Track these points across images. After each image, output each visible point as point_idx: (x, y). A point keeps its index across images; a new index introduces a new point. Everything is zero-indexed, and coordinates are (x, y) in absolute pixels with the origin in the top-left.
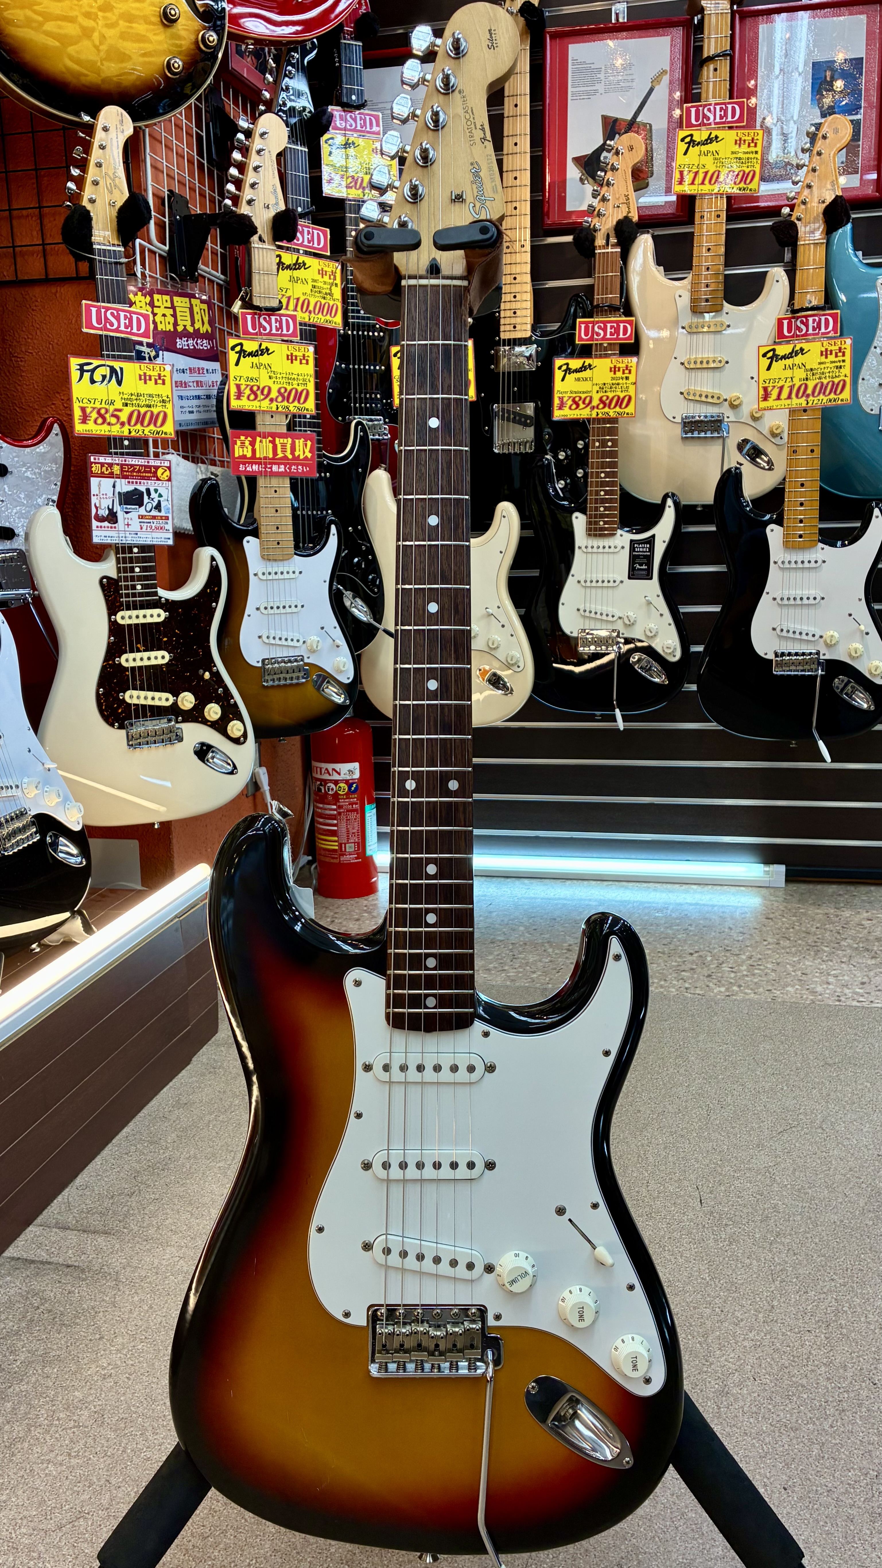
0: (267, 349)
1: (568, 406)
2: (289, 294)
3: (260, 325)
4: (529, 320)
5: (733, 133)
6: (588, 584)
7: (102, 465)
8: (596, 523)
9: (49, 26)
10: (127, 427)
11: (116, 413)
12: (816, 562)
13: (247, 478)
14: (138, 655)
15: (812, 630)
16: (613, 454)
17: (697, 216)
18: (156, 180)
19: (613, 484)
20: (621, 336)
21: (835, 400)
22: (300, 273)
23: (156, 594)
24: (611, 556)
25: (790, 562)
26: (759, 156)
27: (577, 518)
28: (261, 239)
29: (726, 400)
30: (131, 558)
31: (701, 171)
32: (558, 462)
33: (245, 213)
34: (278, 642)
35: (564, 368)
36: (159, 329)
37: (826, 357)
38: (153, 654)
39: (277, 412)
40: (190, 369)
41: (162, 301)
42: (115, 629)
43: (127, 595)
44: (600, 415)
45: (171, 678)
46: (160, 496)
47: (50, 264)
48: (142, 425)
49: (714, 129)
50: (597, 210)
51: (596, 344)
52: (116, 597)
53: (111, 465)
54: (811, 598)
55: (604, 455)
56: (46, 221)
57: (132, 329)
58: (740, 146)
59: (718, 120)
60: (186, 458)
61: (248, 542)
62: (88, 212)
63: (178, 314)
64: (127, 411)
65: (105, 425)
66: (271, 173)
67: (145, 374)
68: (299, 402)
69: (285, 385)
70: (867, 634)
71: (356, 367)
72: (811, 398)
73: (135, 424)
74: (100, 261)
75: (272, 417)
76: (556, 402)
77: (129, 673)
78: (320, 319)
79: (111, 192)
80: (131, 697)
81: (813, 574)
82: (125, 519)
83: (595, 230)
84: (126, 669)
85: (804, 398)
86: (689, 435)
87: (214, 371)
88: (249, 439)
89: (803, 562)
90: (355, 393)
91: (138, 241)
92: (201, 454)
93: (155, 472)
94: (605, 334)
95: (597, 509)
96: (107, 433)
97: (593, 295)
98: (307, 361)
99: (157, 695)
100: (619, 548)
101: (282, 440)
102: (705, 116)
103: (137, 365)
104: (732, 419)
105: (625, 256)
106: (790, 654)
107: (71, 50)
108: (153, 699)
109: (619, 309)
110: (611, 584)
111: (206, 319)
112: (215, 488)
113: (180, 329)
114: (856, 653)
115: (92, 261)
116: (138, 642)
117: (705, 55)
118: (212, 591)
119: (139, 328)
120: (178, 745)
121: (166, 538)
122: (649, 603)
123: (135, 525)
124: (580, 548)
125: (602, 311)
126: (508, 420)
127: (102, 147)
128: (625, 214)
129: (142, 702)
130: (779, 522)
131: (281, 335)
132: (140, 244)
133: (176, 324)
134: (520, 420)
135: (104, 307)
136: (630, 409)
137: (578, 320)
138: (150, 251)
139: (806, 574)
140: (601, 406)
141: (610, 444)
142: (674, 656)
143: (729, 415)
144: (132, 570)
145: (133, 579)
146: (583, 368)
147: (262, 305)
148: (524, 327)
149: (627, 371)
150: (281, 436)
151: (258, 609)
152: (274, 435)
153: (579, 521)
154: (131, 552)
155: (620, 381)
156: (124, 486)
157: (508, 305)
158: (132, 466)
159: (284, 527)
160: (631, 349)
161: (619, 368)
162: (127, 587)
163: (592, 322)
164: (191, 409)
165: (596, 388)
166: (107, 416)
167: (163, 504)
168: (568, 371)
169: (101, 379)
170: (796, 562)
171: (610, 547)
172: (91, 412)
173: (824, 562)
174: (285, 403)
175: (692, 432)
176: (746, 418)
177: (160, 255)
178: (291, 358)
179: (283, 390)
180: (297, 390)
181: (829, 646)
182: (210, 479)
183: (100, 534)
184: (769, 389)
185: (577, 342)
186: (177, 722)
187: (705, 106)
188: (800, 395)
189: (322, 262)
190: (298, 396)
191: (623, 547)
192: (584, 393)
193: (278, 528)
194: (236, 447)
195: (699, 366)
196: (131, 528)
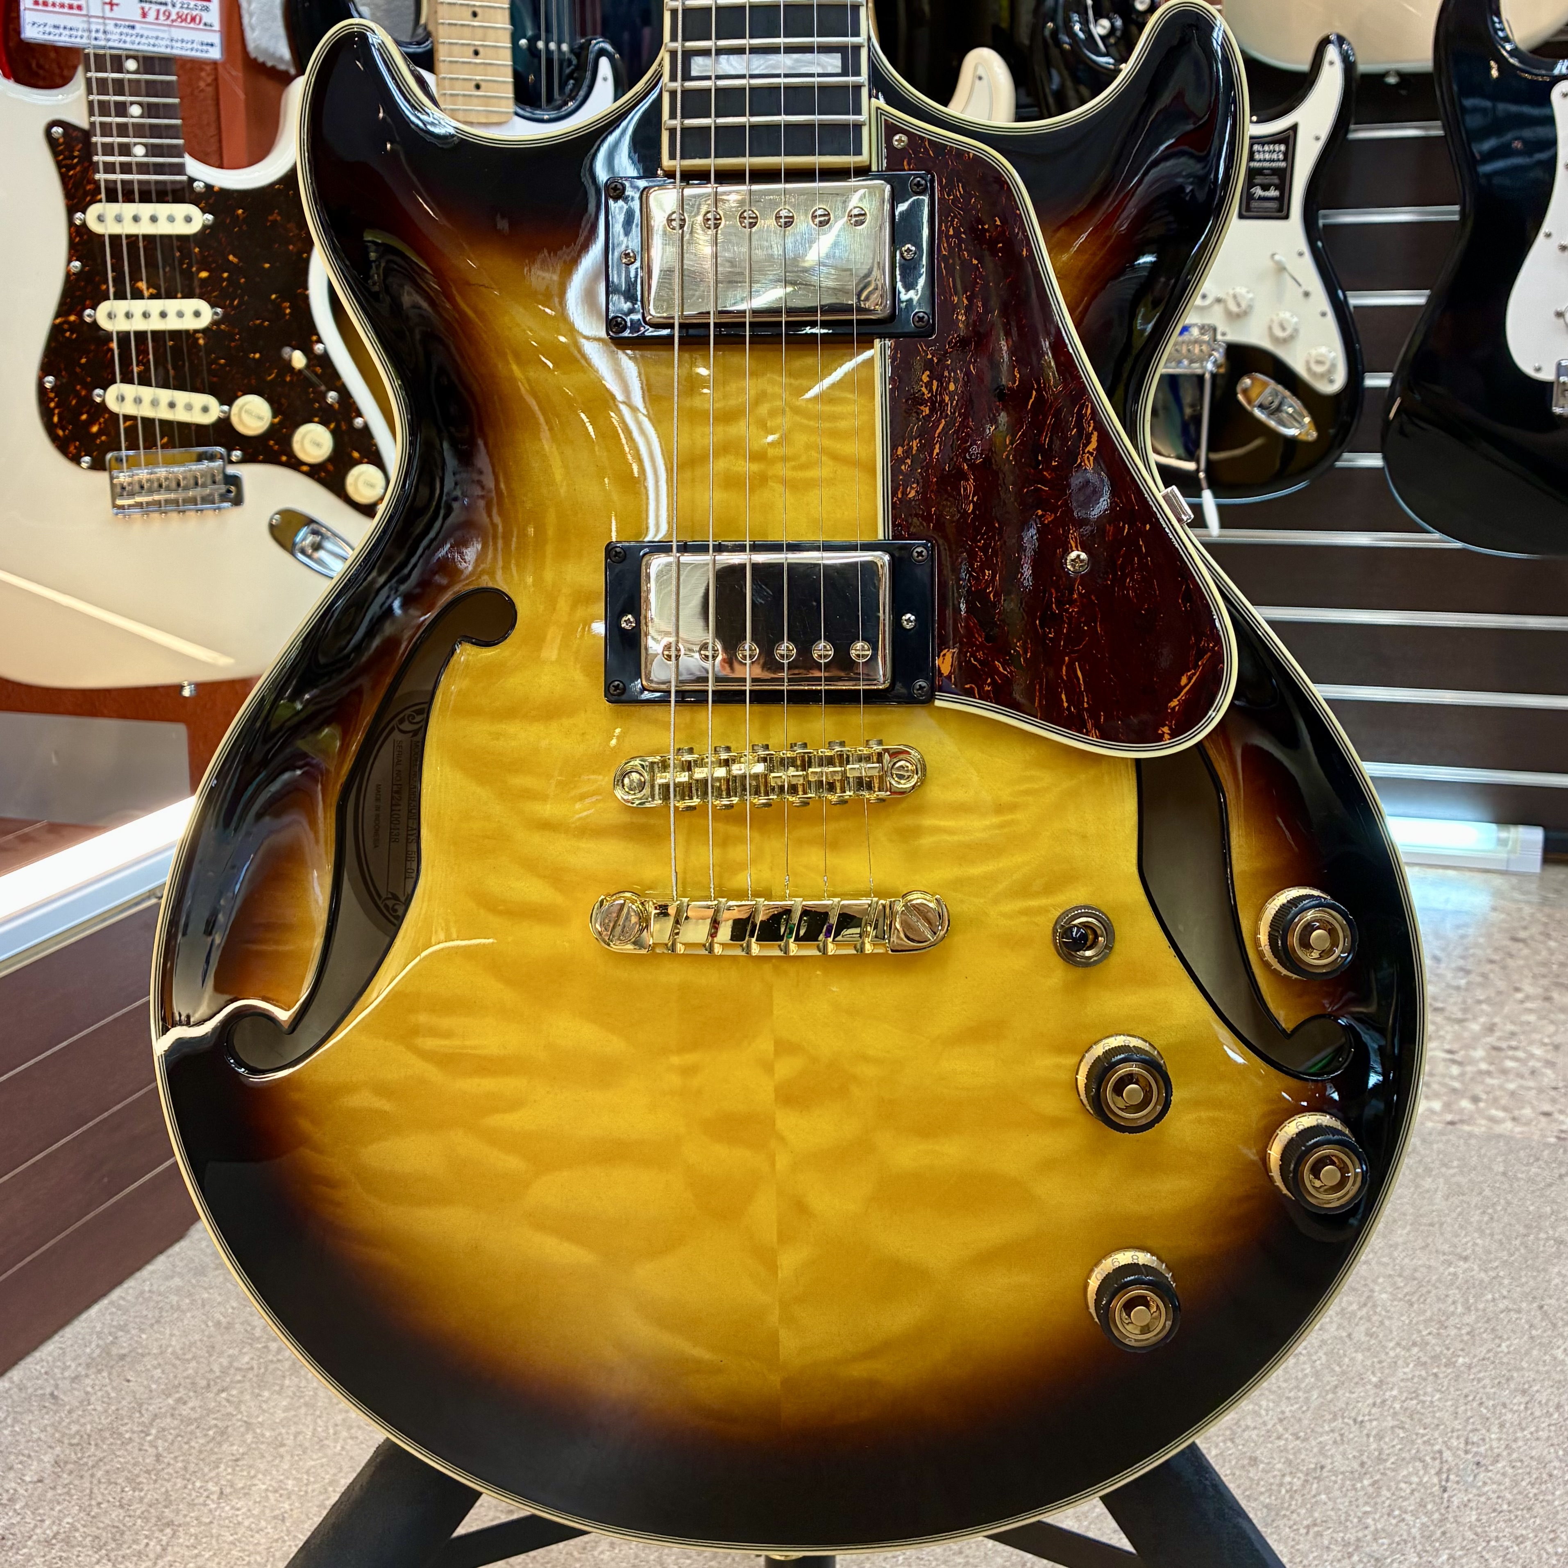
14: (137, 306)
23: (180, 169)
30: (119, 83)
38: (172, 305)
42: (82, 244)
43: (110, 168)
45: (214, 361)
52: (83, 171)
77: (114, 345)
80: (120, 399)
84: (108, 336)
99: (182, 397)
108: (172, 405)
116: (137, 276)
120: (232, 514)
121: (204, 43)
122: (1282, 268)
123: (130, 6)
129: (146, 411)
142: (1332, 382)
144: (122, 109)
145: (123, 130)
154: (120, 69)
159: (490, 52)
162: (108, 149)
183: (41, 20)
186: (229, 461)
193: (477, 53)
196: (117, 13)
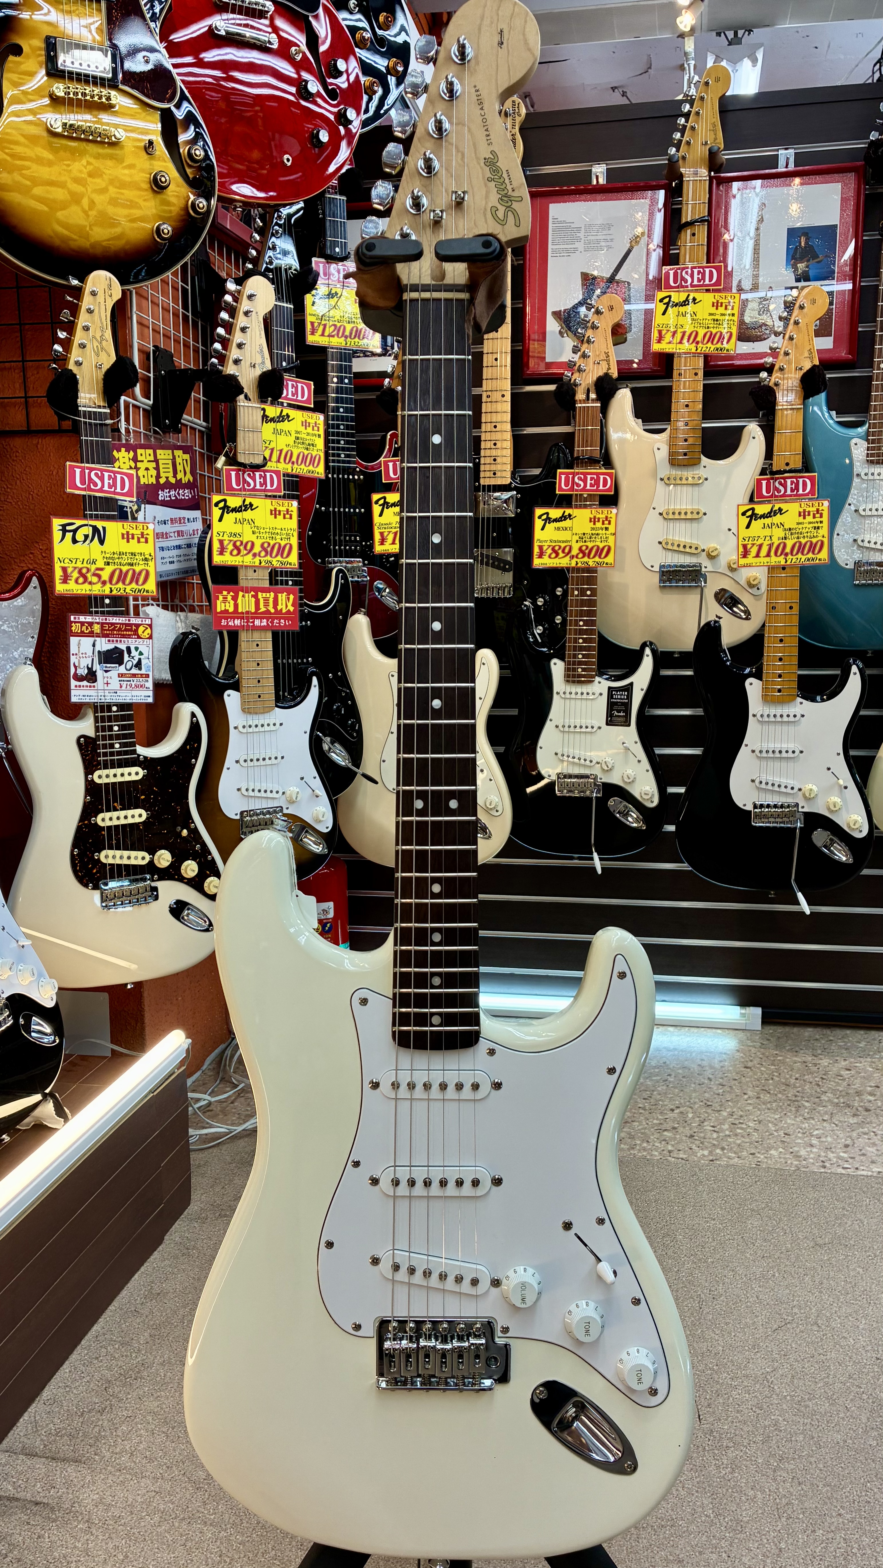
0: (251, 505)
1: (547, 555)
2: (272, 445)
3: (245, 481)
4: (509, 468)
5: (711, 295)
6: (566, 729)
7: (82, 624)
8: (574, 670)
9: (38, 191)
10: (108, 586)
11: (97, 572)
12: (795, 716)
13: (228, 632)
14: (115, 814)
15: (791, 782)
16: (592, 603)
17: (675, 373)
18: (141, 336)
19: (591, 632)
20: (601, 487)
21: (813, 560)
22: (284, 426)
23: (134, 752)
24: (589, 702)
25: (768, 716)
26: (735, 318)
27: (555, 664)
28: (246, 397)
29: (704, 550)
30: (109, 717)
31: (679, 331)
32: (537, 608)
33: (232, 372)
34: (257, 794)
35: (544, 517)
36: (142, 483)
37: (804, 518)
38: (130, 813)
39: (260, 567)
40: (172, 520)
41: (145, 455)
42: (91, 788)
43: (105, 754)
44: (580, 565)
45: (147, 836)
46: (141, 654)
47: (32, 416)
48: (124, 583)
49: (692, 291)
50: (577, 365)
51: (576, 495)
52: (93, 757)
53: (91, 624)
54: (790, 752)
55: (583, 603)
56: (29, 374)
57: (116, 489)
58: (717, 309)
59: (695, 283)
60: (165, 607)
61: (229, 696)
62: (75, 375)
63: (161, 466)
64: (109, 569)
65: (86, 584)
66: (258, 333)
67: (128, 533)
68: (282, 557)
69: (268, 540)
70: (846, 788)
71: (336, 510)
72: (790, 557)
73: (117, 583)
74: (85, 423)
75: (255, 571)
76: (536, 550)
77: (105, 833)
78: (302, 470)
79: (98, 355)
80: (107, 857)
81: (791, 728)
82: (104, 678)
83: (576, 385)
84: (102, 828)
85: (783, 556)
86: (668, 584)
87: (195, 520)
88: (232, 594)
89: (781, 716)
90: (335, 535)
91: (123, 398)
92: (181, 601)
93: (136, 630)
94: (585, 485)
95: (575, 656)
96: (88, 592)
97: (574, 447)
98: (291, 515)
99: (133, 854)
100: (597, 694)
101: (264, 595)
102: (683, 279)
103: (120, 524)
104: (710, 569)
105: (604, 410)
106: (768, 806)
107: (60, 215)
108: (129, 858)
109: (599, 462)
110: (589, 730)
111: (188, 470)
112: (196, 642)
113: (162, 481)
114: (835, 806)
115: (76, 424)
116: (115, 801)
117: (684, 221)
118: (192, 748)
119: (123, 488)
120: (154, 905)
121: (145, 695)
122: (627, 749)
123: (115, 683)
124: (558, 693)
125: (582, 463)
126: (487, 564)
127: (90, 311)
128: (605, 371)
129: (118, 861)
130: (758, 676)
131: (265, 490)
132: (125, 401)
133: (158, 477)
134: (499, 564)
135: (88, 468)
136: (610, 559)
137: (559, 471)
138: (134, 406)
139: (785, 728)
140: (581, 555)
141: (589, 593)
142: (652, 802)
143: (707, 566)
144: (111, 728)
145: (111, 737)
146: (563, 518)
147: (247, 462)
148: (504, 474)
149: (606, 522)
150: (264, 590)
151: (237, 762)
152: (256, 590)
153: (557, 668)
154: (110, 710)
155: (600, 532)
156: (104, 645)
157: (488, 453)
158: (112, 624)
159: (265, 680)
160: (610, 500)
161: (599, 519)
162: (105, 746)
163: (573, 473)
164: (171, 560)
165: (576, 538)
166: (89, 575)
167: (143, 662)
168: (548, 520)
169: (83, 539)
170: (775, 716)
171: (588, 694)
172: (72, 572)
173: (803, 716)
174: (268, 558)
175: (670, 581)
176: (723, 568)
177: (144, 410)
178: (275, 513)
179: (266, 545)
180: (280, 545)
181: (807, 799)
182: (191, 633)
183: (79, 693)
184: (749, 546)
185: (557, 492)
186: (153, 881)
187: (683, 269)
188: (779, 553)
189: (306, 414)
190: (281, 551)
191: (601, 694)
192: (563, 542)
193: (259, 681)
194: (218, 602)
195: (677, 516)
196: (110, 687)
